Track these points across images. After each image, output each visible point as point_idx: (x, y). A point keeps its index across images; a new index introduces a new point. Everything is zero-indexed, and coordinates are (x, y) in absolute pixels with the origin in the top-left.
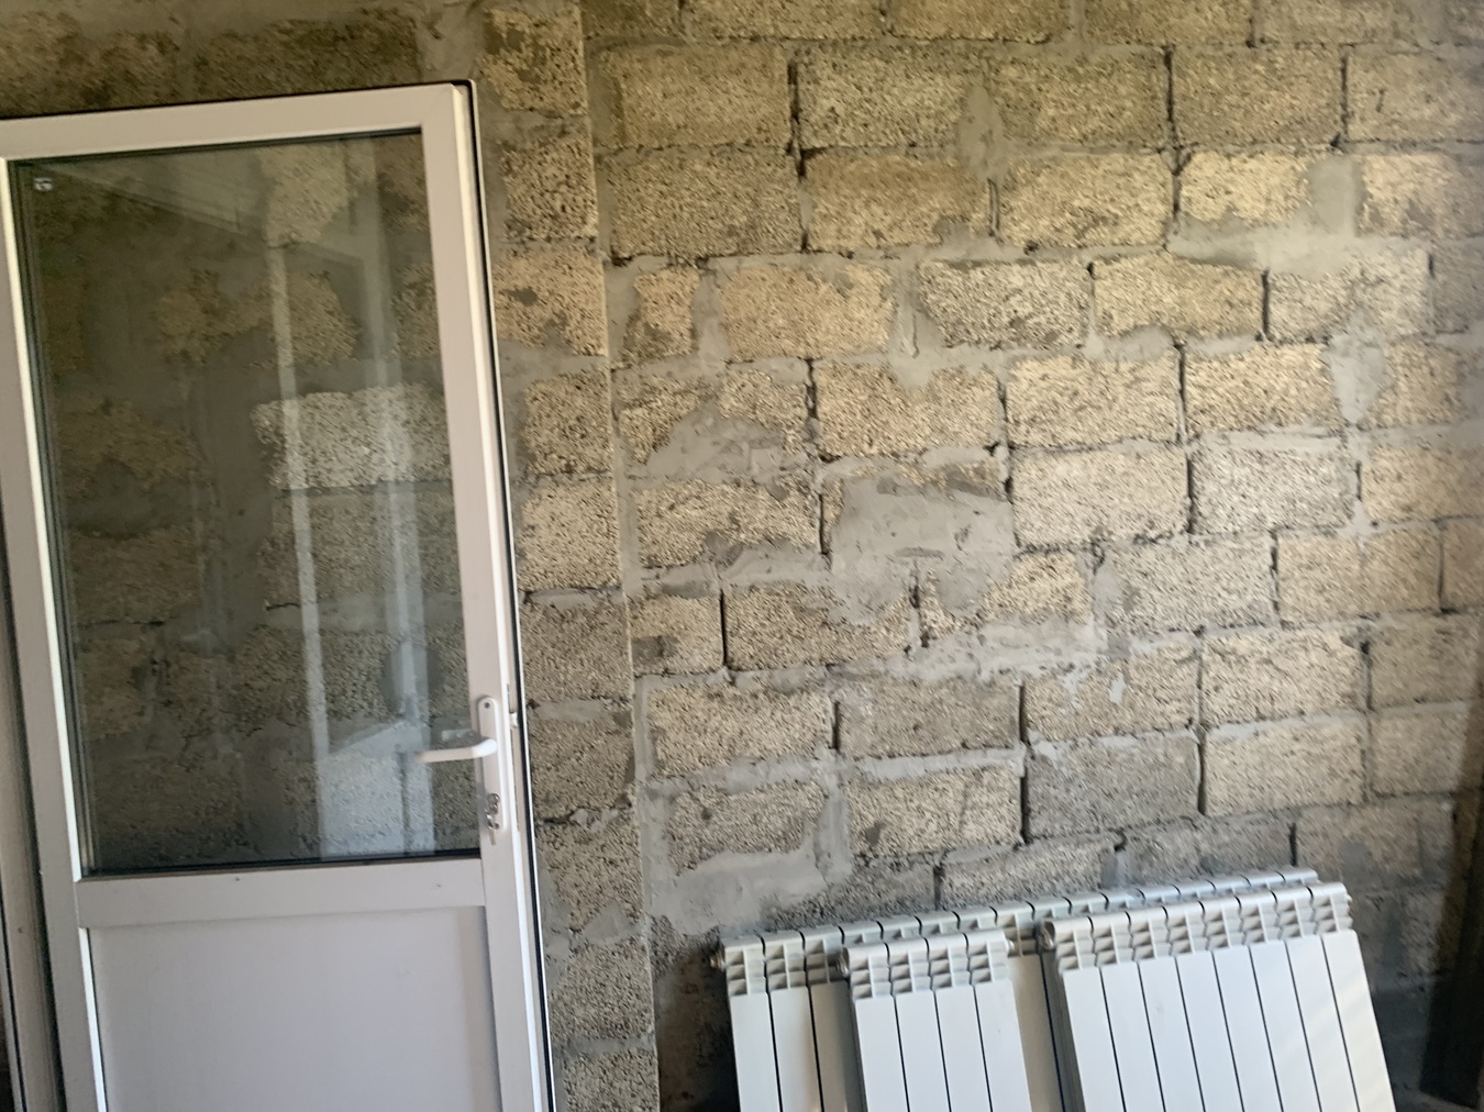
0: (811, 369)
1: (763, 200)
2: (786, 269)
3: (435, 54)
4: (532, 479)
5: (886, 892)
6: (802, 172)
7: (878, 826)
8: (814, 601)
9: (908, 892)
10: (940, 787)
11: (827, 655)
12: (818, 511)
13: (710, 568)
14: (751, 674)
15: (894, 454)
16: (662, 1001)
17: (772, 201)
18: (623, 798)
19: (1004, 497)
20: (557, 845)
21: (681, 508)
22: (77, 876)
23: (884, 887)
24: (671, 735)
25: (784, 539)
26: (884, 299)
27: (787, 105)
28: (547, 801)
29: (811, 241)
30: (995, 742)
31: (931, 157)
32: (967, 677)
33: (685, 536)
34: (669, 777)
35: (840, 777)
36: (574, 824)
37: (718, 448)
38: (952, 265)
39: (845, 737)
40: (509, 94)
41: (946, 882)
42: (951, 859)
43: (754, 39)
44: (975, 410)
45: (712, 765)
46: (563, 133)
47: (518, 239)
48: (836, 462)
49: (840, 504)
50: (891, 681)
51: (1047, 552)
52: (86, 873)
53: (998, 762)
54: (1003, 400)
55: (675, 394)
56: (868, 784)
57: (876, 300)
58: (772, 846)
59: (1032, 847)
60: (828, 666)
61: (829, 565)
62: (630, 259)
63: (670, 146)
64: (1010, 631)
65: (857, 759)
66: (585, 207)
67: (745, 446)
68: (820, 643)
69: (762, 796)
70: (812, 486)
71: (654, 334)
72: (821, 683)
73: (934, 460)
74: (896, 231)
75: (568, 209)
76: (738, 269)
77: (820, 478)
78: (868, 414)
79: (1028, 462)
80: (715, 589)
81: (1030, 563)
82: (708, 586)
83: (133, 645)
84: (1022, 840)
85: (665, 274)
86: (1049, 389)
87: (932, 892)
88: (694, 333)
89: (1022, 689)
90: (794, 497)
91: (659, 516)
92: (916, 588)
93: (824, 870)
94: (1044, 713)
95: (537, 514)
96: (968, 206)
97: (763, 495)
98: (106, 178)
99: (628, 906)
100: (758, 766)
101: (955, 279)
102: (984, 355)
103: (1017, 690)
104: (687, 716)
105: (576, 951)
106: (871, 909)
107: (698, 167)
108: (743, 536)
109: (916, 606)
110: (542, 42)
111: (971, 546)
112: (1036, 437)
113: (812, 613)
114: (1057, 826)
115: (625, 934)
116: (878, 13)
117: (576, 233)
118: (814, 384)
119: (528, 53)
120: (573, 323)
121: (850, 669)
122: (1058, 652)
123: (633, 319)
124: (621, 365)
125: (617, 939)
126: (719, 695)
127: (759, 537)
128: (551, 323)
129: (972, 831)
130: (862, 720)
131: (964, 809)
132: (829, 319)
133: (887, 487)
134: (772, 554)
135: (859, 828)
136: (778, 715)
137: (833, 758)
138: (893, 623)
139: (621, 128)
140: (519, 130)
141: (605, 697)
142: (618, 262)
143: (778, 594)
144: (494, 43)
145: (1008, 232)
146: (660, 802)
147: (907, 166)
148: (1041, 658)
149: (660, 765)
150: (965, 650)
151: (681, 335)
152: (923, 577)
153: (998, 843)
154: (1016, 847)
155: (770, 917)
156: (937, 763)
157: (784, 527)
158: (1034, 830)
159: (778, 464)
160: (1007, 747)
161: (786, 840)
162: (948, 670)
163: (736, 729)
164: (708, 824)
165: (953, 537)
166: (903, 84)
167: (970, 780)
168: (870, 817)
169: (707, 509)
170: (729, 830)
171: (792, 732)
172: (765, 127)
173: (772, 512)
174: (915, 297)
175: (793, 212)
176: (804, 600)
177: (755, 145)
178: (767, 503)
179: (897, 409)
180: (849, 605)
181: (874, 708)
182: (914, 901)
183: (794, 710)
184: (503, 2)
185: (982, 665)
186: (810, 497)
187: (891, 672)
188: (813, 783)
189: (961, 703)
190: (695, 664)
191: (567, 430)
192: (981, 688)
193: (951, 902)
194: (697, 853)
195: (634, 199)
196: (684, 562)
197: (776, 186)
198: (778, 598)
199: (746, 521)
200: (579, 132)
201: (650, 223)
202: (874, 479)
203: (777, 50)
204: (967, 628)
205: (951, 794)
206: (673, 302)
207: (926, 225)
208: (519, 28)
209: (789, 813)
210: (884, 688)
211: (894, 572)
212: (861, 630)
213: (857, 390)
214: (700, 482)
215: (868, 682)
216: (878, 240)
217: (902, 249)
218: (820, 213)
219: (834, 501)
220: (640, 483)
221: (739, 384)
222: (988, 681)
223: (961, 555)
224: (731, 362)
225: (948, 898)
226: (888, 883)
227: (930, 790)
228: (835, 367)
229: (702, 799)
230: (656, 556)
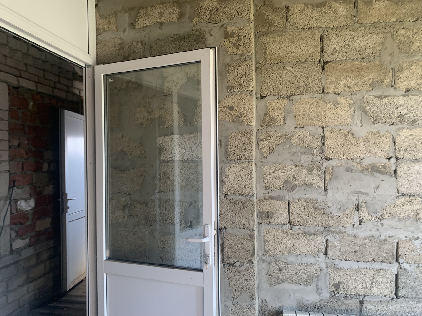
0: (323, 130)
1: (310, 78)
2: (316, 99)
3: (210, 40)
4: (229, 161)
5: (342, 306)
6: (323, 68)
7: (340, 283)
8: (322, 206)
9: (350, 307)
10: (364, 273)
11: (324, 224)
12: (324, 176)
13: (285, 192)
14: (298, 227)
15: (352, 159)
17: (312, 78)
18: (251, 260)
19: (393, 176)
20: (230, 272)
21: (277, 172)
22: (105, 259)
23: (341, 304)
24: (271, 243)
25: (311, 185)
26: (351, 108)
27: (319, 48)
28: (228, 258)
29: (325, 90)
30: (385, 261)
31: (370, 62)
32: (376, 237)
33: (278, 181)
34: (269, 256)
35: (327, 265)
36: (235, 266)
37: (290, 154)
38: (376, 97)
39: (329, 251)
40: (230, 50)
41: (364, 306)
42: (366, 299)
43: (310, 29)
44: (383, 145)
45: (283, 254)
46: (245, 60)
47: (230, 92)
48: (330, 161)
49: (332, 175)
50: (347, 235)
51: (410, 196)
52: (107, 259)
53: (387, 268)
54: (395, 143)
55: (277, 137)
56: (337, 269)
57: (348, 109)
58: (302, 283)
59: (399, 300)
60: (324, 227)
61: (327, 194)
62: (266, 96)
63: (280, 63)
64: (393, 223)
65: (333, 260)
66: (250, 82)
67: (299, 154)
68: (322, 220)
69: (299, 267)
70: (322, 168)
71: (272, 119)
72: (322, 233)
73: (366, 162)
74: (356, 86)
75: (245, 82)
76: (300, 99)
77: (325, 166)
78: (343, 145)
79: (403, 164)
80: (287, 198)
81: (403, 200)
82: (284, 198)
83: (124, 199)
84: (395, 297)
85: (276, 101)
86: (413, 139)
87: (359, 309)
88: (284, 119)
89: (398, 243)
90: (315, 171)
91: (269, 174)
92: (358, 204)
93: (319, 294)
94: (406, 253)
95: (229, 171)
96: (383, 77)
97: (304, 170)
99: (250, 294)
100: (298, 257)
101: (377, 102)
102: (387, 127)
103: (396, 244)
104: (275, 238)
105: (234, 305)
106: (336, 310)
107: (289, 68)
108: (297, 183)
109: (358, 211)
110: (240, 35)
111: (379, 192)
112: (407, 156)
113: (319, 209)
114: (410, 294)
115: (249, 303)
116: (353, 17)
117: (247, 90)
118: (324, 135)
119: (236, 38)
120: (244, 116)
121: (332, 229)
122: (413, 232)
123: (265, 115)
124: (261, 128)
125: (247, 304)
126: (286, 232)
127: (303, 183)
128: (237, 116)
129: (375, 290)
130: (335, 247)
131: (373, 282)
132: (330, 115)
133: (349, 170)
134: (307, 189)
135: (333, 282)
136: (306, 241)
137: (325, 258)
138: (348, 216)
139: (266, 58)
140: (232, 60)
141: (247, 229)
142: (262, 97)
143: (308, 202)
144: (227, 36)
145: (398, 86)
146: (266, 263)
147: (361, 65)
148: (406, 233)
149: (266, 252)
150: (376, 227)
151: (280, 119)
152: (361, 201)
153: (385, 296)
154: (393, 299)
155: (300, 306)
156: (362, 265)
157: (311, 181)
158: (400, 294)
159: (310, 160)
160: (390, 263)
161: (307, 282)
162: (368, 234)
163: (291, 244)
164: (281, 273)
165: (373, 188)
166: (361, 39)
167: (375, 272)
168: (337, 279)
169: (285, 173)
170: (288, 276)
171: (310, 248)
172: (311, 55)
173: (307, 176)
174: (362, 107)
175: (320, 81)
176: (317, 205)
177: (308, 61)
178: (306, 173)
179: (354, 144)
180: (333, 208)
181: (340, 243)
182: (352, 311)
183: (311, 241)
184: (230, 24)
185: (382, 234)
186: (321, 171)
187: (347, 232)
188: (317, 265)
189: (373, 246)
190: (279, 222)
191: (240, 147)
192: (381, 241)
193: (366, 314)
194: (277, 281)
195: (268, 79)
196: (277, 189)
197: (314, 73)
198: (308, 203)
199: (298, 178)
200: (250, 60)
201: (273, 86)
202: (344, 167)
203: (317, 31)
204: (377, 220)
205: (368, 277)
206: (278, 109)
207: (367, 84)
208: (234, 31)
209: (308, 274)
210: (344, 237)
211: (350, 198)
212: (337, 217)
213: (339, 137)
214: (284, 164)
215: (339, 234)
216: (349, 89)
217: (358, 92)
218: (329, 81)
219: (329, 173)
220: (264, 164)
221: (299, 134)
222: (384, 239)
223: (375, 195)
224: (296, 128)
225: (365, 312)
226: (343, 302)
227: (360, 274)
228: (332, 130)
229: (279, 265)
230: (268, 187)
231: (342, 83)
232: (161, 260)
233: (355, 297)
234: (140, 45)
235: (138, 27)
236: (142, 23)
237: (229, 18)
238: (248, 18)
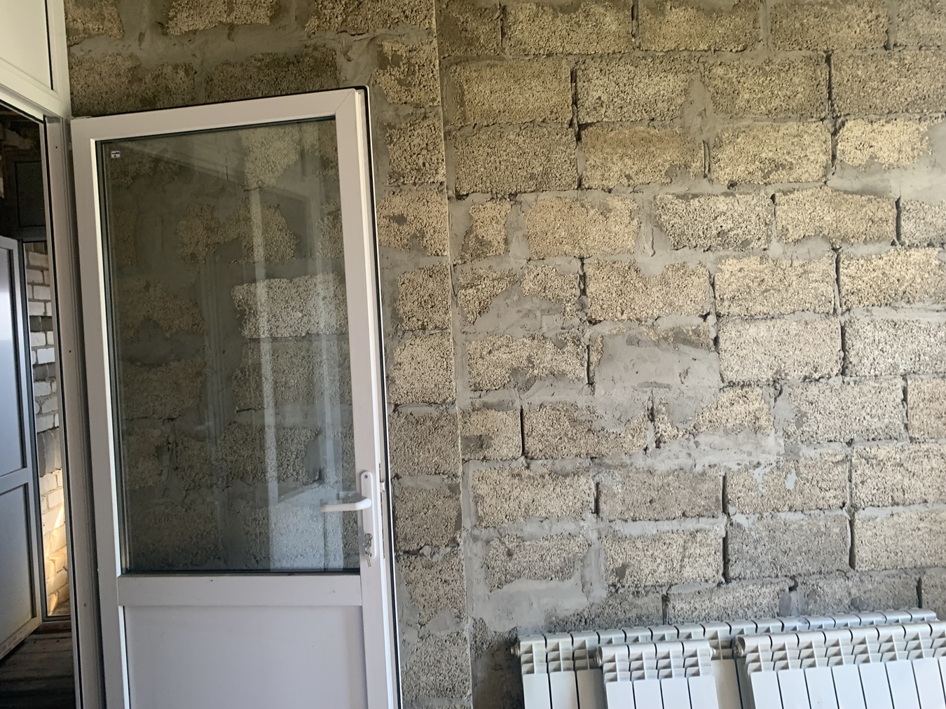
0: (583, 264)
1: (553, 157)
2: (567, 200)
3: (347, 71)
4: (400, 333)
5: (630, 611)
6: (579, 138)
7: (624, 567)
8: (583, 415)
9: (644, 612)
10: (668, 542)
11: (591, 452)
12: (586, 357)
13: (514, 392)
14: (541, 461)
15: (637, 319)
16: (479, 674)
17: (558, 157)
18: (454, 540)
19: (713, 349)
20: (411, 568)
21: (496, 353)
22: (119, 573)
23: (627, 607)
24: (488, 500)
25: (563, 374)
26: (633, 219)
27: (570, 96)
28: (405, 539)
29: (584, 182)
30: (705, 513)
31: (665, 127)
32: (687, 469)
33: (498, 371)
34: (485, 527)
35: (600, 533)
36: (422, 555)
37: (521, 314)
38: (678, 197)
39: (602, 506)
40: (391, 93)
41: (670, 606)
42: (674, 590)
43: (549, 55)
44: (694, 291)
45: (514, 521)
46: (425, 117)
47: (396, 184)
48: (598, 324)
49: (601, 352)
50: (634, 470)
51: (743, 386)
52: (124, 572)
53: (707, 527)
54: (713, 285)
55: (493, 280)
56: (618, 539)
57: (627, 220)
58: (553, 576)
59: (730, 585)
60: (592, 458)
61: (593, 392)
62: (467, 195)
63: (493, 124)
64: (716, 439)
65: (611, 521)
66: (438, 163)
67: (538, 313)
68: (587, 443)
69: (547, 542)
70: (582, 340)
71: (481, 242)
72: (587, 470)
73: (665, 324)
74: (641, 176)
75: (427, 165)
76: (536, 201)
77: (587, 335)
78: (621, 293)
79: (730, 325)
80: (517, 405)
81: (731, 394)
82: (513, 404)
83: (157, 432)
84: (723, 580)
85: (489, 205)
86: (744, 278)
87: (661, 612)
88: (506, 241)
89: (724, 478)
90: (570, 347)
91: (481, 357)
92: (652, 408)
93: (588, 595)
94: (739, 495)
95: (402, 355)
96: (689, 158)
97: (549, 345)
98: (152, 150)
99: (456, 611)
100: (544, 523)
101: (680, 206)
102: (700, 255)
103: (721, 478)
104: (498, 488)
105: (422, 638)
106: (619, 621)
107: (512, 137)
108: (536, 372)
109: (652, 420)
110: (413, 61)
111: (691, 381)
112: (735, 310)
113: (581, 423)
114: (748, 572)
115: (453, 629)
116: (630, 36)
117: (432, 180)
118: (584, 273)
119: (404, 68)
120: (428, 236)
121: (606, 461)
122: (750, 454)
123: (468, 233)
124: (460, 261)
125: (449, 632)
126: (519, 475)
127: (547, 372)
128: (415, 236)
129: (688, 572)
130: (615, 495)
131: (683, 557)
132: (595, 232)
133: (633, 341)
134: (555, 384)
135: (611, 567)
136: (558, 489)
137: (595, 520)
138: (636, 432)
139: (464, 113)
140: (398, 116)
141: (443, 474)
142: (459, 197)
143: (558, 410)
144: (384, 62)
145: (716, 175)
146: (480, 544)
147: (648, 133)
148: (738, 457)
149: (480, 519)
150: (686, 451)
151: (499, 243)
152: (657, 401)
153: (707, 581)
154: (719, 585)
155: (552, 623)
156: (665, 526)
157: (563, 366)
158: (732, 574)
159: (560, 325)
160: (713, 517)
161: (563, 573)
162: (673, 464)
163: (530, 498)
164: (511, 559)
165: (678, 375)
166: (647, 80)
167: (688, 538)
168: (619, 560)
169: (513, 354)
170: (525, 564)
171: (567, 502)
172: (555, 110)
173: (555, 357)
174: (653, 217)
175: (573, 164)
176: (576, 414)
177: (549, 122)
178: (552, 351)
179: (641, 290)
180: (606, 419)
181: (622, 488)
182: (648, 618)
183: (568, 487)
184: (389, 37)
185: (697, 461)
186: (581, 347)
187: (635, 464)
188: (581, 536)
189: (682, 486)
190: (504, 454)
191: (423, 303)
192: (696, 476)
193: (673, 619)
194: (503, 578)
195: (470, 157)
196: (497, 388)
197: (561, 148)
198: (558, 413)
199: (538, 362)
200: (435, 116)
201: (480, 173)
202: (624, 336)
203: (564, 62)
204: (687, 436)
205: (675, 547)
206: (494, 222)
207: (661, 171)
208: (399, 53)
209: (564, 555)
210: (630, 474)
211: (637, 397)
212: (614, 435)
213: (613, 278)
214: (508, 336)
215: (619, 470)
216: (629, 181)
217: (644, 186)
218: (591, 164)
219: (597, 349)
220: (470, 337)
221: (535, 274)
222: (700, 472)
223: (683, 387)
224: (530, 260)
225: (672, 617)
226: (631, 604)
227: (660, 543)
228: (599, 263)
229: (507, 543)
230: (479, 384)
231: (615, 168)
232: (254, 561)
233: (653, 590)
234: (182, 73)
235: (174, 31)
236: (183, 22)
237: (386, 23)
238: (427, 26)
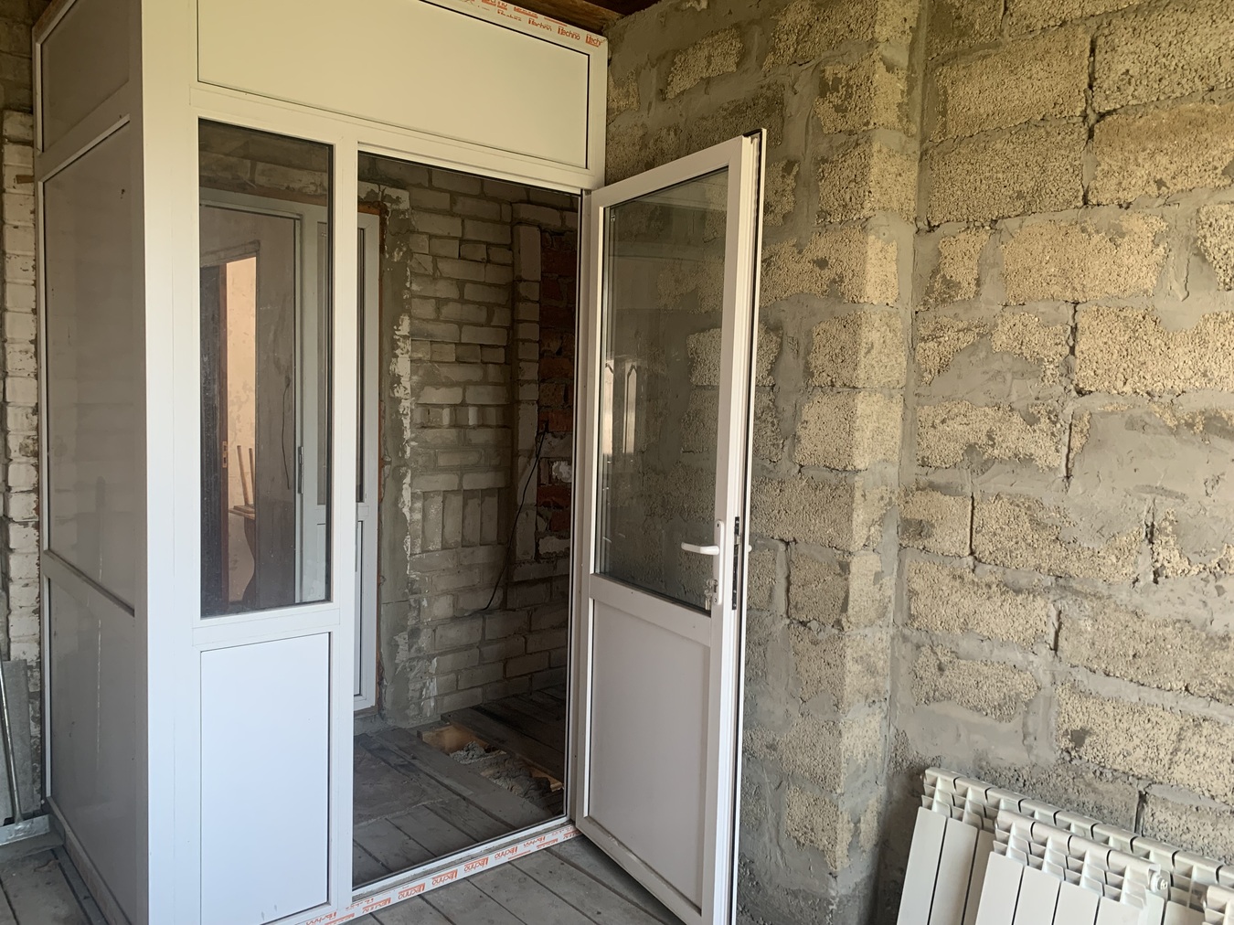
0: (1076, 311)
1: (1050, 166)
3: (793, 105)
4: (810, 389)
5: (1086, 793)
6: (1091, 136)
7: (1084, 732)
8: (1050, 518)
9: (1107, 802)
10: (1153, 719)
11: (1054, 567)
12: (1066, 439)
13: (966, 473)
14: (990, 567)
17: (1056, 165)
18: (839, 622)
21: (951, 423)
23: (1083, 787)
25: (1029, 459)
26: (1157, 245)
27: (1085, 77)
29: (1090, 196)
31: (1231, 97)
32: (1197, 623)
33: (951, 445)
34: (917, 629)
35: (1055, 677)
36: (810, 629)
37: (987, 376)
39: (1062, 643)
40: (828, 124)
41: (1148, 811)
42: (1155, 790)
43: (1061, 25)
45: (950, 631)
48: (1087, 396)
49: (1087, 435)
50: (1113, 606)
55: (959, 331)
56: (1079, 692)
57: (1147, 247)
58: (989, 711)
60: (1056, 577)
62: (938, 226)
63: (978, 133)
65: (1072, 666)
67: (1009, 377)
68: (1051, 556)
69: (986, 668)
70: (1062, 416)
71: (950, 284)
72: (1047, 590)
73: (1191, 403)
74: (1181, 179)
76: (1021, 227)
77: (1069, 410)
78: (1126, 354)
80: (969, 492)
82: (962, 489)
85: (962, 236)
87: (1134, 813)
88: (978, 283)
90: (1044, 423)
91: (933, 426)
92: (1153, 525)
93: (1029, 749)
97: (1017, 419)
100: (985, 643)
104: (935, 587)
105: (802, 715)
106: (1069, 801)
107: (999, 146)
108: (996, 452)
109: (1151, 542)
110: (851, 82)
111: (1222, 493)
113: (1046, 527)
118: (1076, 325)
119: (842, 91)
120: (846, 280)
121: (1073, 584)
123: (935, 272)
124: (922, 308)
126: (961, 577)
127: (1010, 454)
128: (834, 281)
129: (1180, 773)
130: (1080, 633)
132: (1098, 266)
133: (1137, 425)
134: (1018, 470)
135: (1065, 726)
136: (1007, 606)
137: (1051, 659)
138: (1123, 553)
139: (945, 124)
140: (831, 147)
142: (931, 229)
146: (909, 646)
147: (1202, 111)
149: (912, 618)
150: (1199, 596)
151: (969, 284)
152: (1160, 516)
153: (1213, 797)
155: (981, 768)
156: (1150, 695)
157: (1032, 449)
159: (1034, 395)
161: (1002, 709)
162: (1178, 611)
163: (971, 608)
164: (942, 675)
165: (1203, 482)
167: (1188, 724)
168: (1077, 720)
169: (971, 426)
170: (957, 686)
171: (1016, 624)
172: (1060, 101)
173: (1023, 435)
174: (1192, 240)
175: (1076, 172)
176: (1040, 514)
177: (1049, 119)
178: (1019, 427)
179: (1158, 351)
180: (1081, 527)
181: (1093, 625)
182: (1112, 813)
183: (1020, 607)
184: (832, 59)
185: (1215, 616)
186: (1059, 426)
187: (1114, 598)
188: (1028, 673)
189: (1186, 646)
190: (945, 548)
191: (834, 356)
192: (1212, 638)
193: (1150, 830)
194: (931, 694)
195: (947, 179)
196: (948, 466)
197: (1063, 152)
198: (1017, 509)
199: (1000, 439)
200: (866, 142)
201: (956, 197)
202: (1123, 416)
203: (1080, 30)
204: (1204, 575)
205: (1164, 730)
206: (966, 258)
207: (1216, 168)
208: (839, 76)
209: (1005, 690)
210: (1106, 610)
211: (1130, 505)
212: (1091, 553)
213: (1117, 331)
214: (967, 403)
215: (1091, 601)
216: (1159, 189)
217: (1184, 195)
218: (1103, 170)
219: (1082, 431)
220: (922, 400)
221: (1012, 324)
222: (1221, 633)
223: (1206, 501)
224: (1006, 305)
225: (1148, 826)
226: (1089, 785)
227: (1141, 718)
228: (1098, 310)
229: (939, 654)
230: (928, 458)
231: (1140, 172)
233: (1125, 778)
235: (670, 95)
236: (680, 83)
237: (831, 44)
238: (870, 37)
